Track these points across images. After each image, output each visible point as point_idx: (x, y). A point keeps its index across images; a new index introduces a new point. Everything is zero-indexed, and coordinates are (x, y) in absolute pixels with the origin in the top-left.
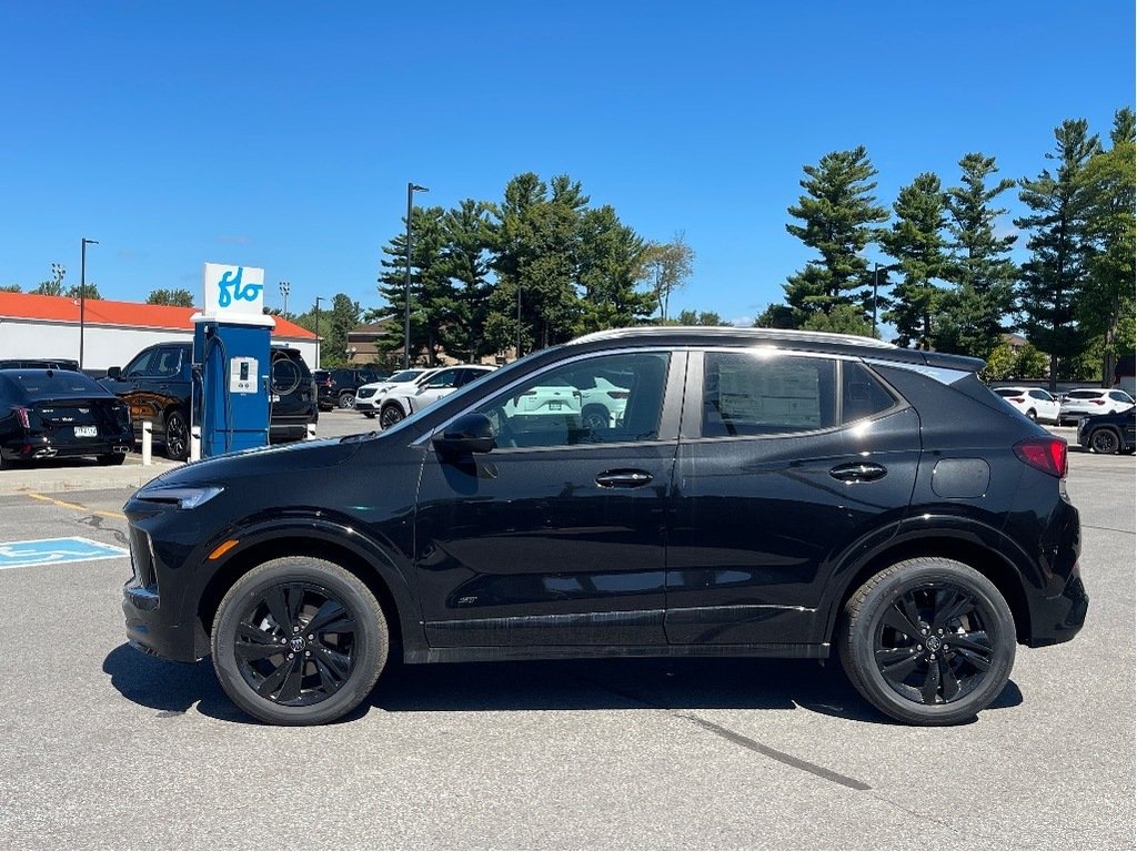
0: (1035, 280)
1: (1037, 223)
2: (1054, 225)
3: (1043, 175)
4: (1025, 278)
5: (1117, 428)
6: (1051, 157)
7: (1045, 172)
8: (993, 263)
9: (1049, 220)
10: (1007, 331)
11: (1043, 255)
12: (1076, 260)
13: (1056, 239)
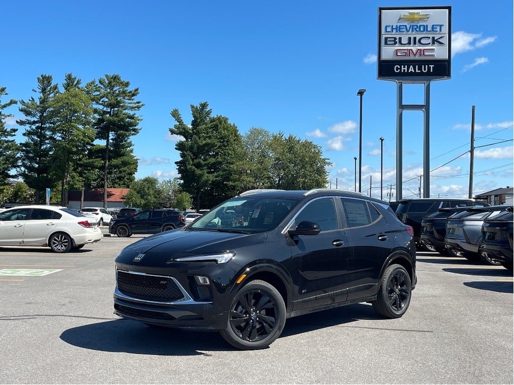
0: (28, 152)
1: (29, 123)
2: (37, 125)
3: (31, 99)
4: (23, 151)
5: (128, 225)
6: (35, 91)
7: (32, 98)
8: (7, 142)
9: (34, 122)
10: (13, 177)
11: (33, 140)
12: (48, 143)
13: (38, 132)
